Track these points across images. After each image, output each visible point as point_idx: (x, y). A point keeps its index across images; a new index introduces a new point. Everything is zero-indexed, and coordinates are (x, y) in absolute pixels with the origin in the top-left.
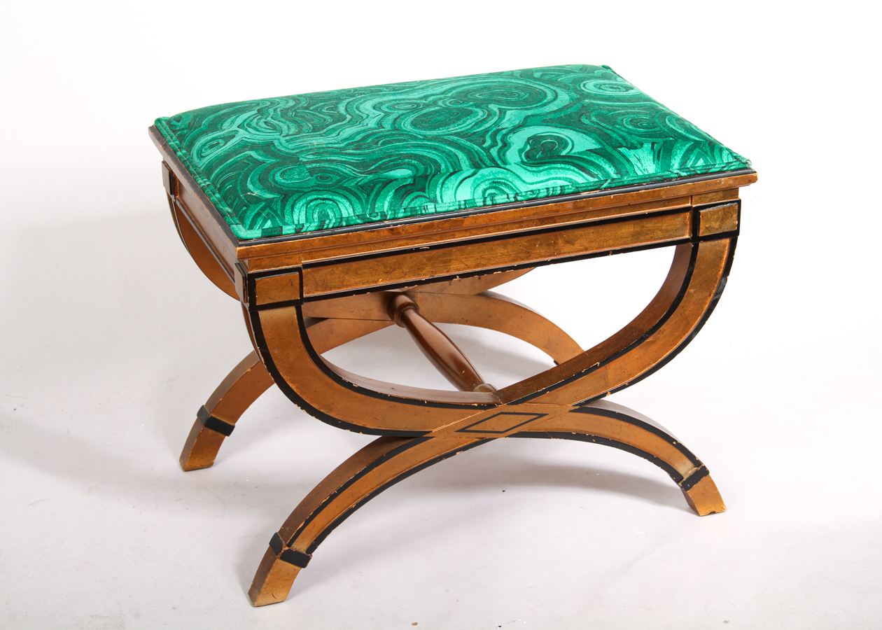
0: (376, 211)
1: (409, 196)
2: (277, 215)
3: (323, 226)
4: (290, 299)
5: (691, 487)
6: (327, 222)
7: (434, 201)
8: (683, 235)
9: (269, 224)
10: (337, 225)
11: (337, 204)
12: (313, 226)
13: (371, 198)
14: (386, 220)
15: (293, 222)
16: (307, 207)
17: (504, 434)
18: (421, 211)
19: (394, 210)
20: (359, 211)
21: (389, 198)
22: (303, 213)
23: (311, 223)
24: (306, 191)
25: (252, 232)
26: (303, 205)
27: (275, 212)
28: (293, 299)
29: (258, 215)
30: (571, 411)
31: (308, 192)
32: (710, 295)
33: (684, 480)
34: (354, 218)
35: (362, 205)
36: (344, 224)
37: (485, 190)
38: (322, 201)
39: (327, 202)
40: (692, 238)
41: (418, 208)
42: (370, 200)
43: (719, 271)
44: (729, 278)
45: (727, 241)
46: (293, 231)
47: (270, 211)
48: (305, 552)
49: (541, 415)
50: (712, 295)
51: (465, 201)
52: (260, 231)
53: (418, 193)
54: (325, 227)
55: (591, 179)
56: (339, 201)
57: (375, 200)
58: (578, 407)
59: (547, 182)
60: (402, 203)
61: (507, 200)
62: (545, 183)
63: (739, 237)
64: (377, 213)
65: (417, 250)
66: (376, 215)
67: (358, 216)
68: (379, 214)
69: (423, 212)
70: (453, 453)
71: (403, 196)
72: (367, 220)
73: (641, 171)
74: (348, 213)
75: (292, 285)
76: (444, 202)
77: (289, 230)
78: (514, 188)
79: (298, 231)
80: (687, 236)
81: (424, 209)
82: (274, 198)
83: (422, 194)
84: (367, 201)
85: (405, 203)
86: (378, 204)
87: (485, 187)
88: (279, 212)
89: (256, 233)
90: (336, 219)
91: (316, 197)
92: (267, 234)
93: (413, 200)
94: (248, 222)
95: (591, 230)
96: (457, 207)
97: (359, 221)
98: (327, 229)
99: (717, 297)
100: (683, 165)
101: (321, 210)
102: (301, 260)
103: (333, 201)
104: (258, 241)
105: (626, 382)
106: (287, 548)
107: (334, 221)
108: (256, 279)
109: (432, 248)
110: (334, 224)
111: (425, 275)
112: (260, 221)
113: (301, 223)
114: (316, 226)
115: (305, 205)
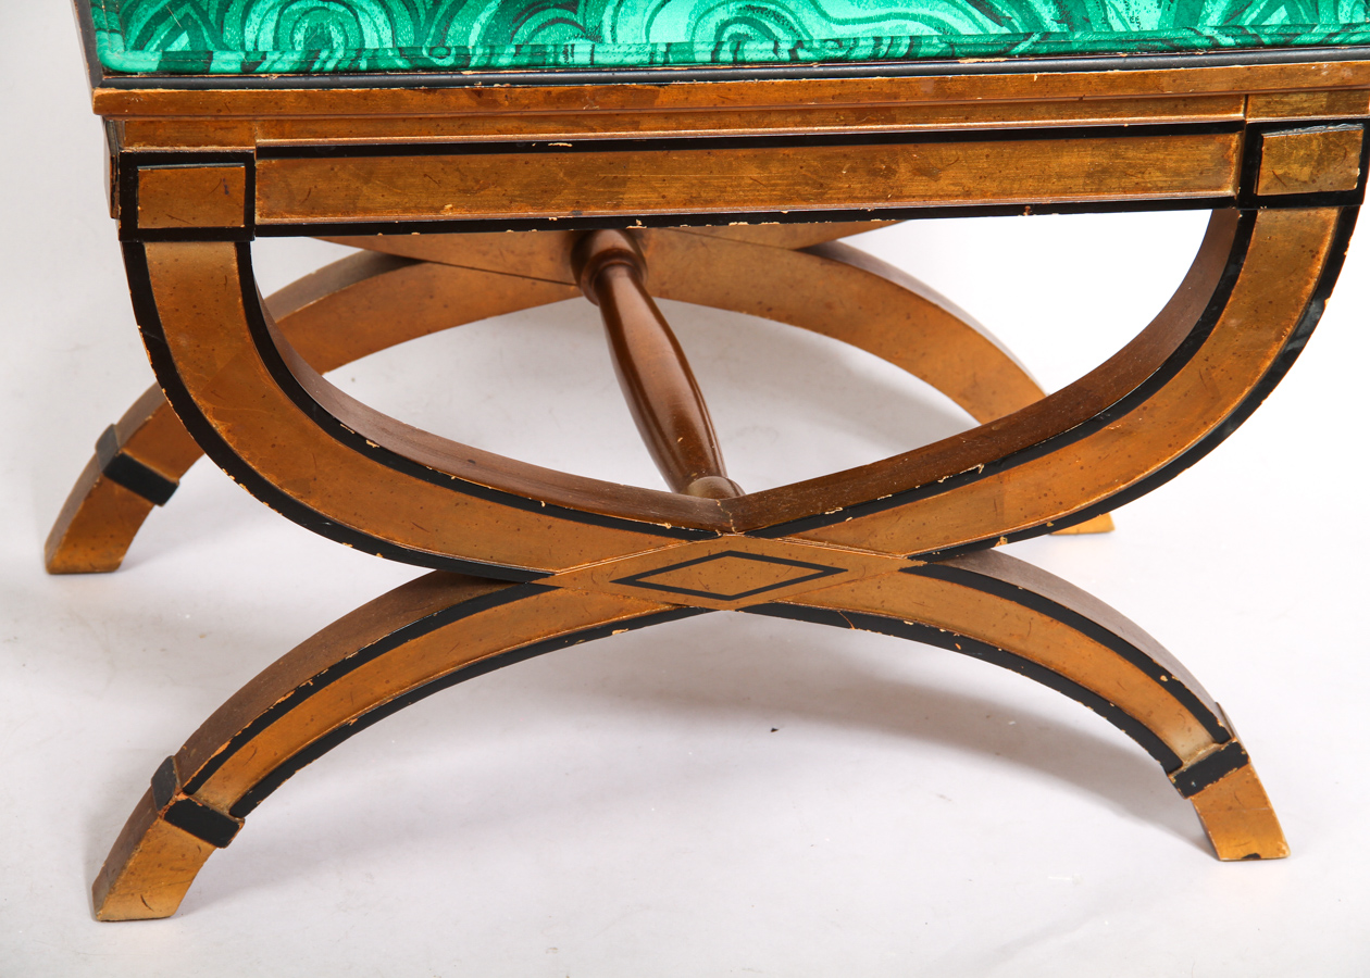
0: (449, 43)
1: (535, 17)
2: (206, 22)
3: (313, 63)
4: (219, 225)
5: (1199, 788)
6: (324, 55)
7: (595, 36)
8: (1219, 187)
9: (182, 43)
10: (345, 65)
11: (355, 15)
12: (287, 61)
13: (441, 11)
14: (466, 67)
15: (243, 45)
16: (280, 14)
17: (734, 603)
18: (556, 54)
19: (492, 47)
20: (407, 38)
21: (484, 17)
22: (271, 26)
23: (283, 53)
25: (139, 55)
26: (273, 7)
27: (204, 15)
28: (227, 225)
29: (161, 17)
30: (904, 570)
32: (1278, 339)
33: (1183, 769)
34: (390, 54)
35: (416, 23)
36: (363, 65)
37: (726, 24)
38: (321, 4)
40: (1239, 196)
41: (550, 49)
42: (439, 16)
43: (1307, 283)
44: (1331, 303)
45: (1331, 214)
46: (236, 67)
47: (192, 12)
48: (226, 812)
49: (829, 571)
50: (1285, 338)
51: (669, 45)
52: (158, 56)
53: (559, 13)
54: (317, 66)
55: (994, 29)
56: (362, 9)
57: (450, 17)
58: (922, 563)
59: (882, 24)
60: (514, 33)
61: (772, 55)
62: (876, 25)
63: (1362, 207)
64: (449, 49)
65: (543, 147)
66: (444, 51)
67: (400, 49)
68: (453, 52)
69: (561, 59)
70: (605, 631)
71: (520, 15)
72: (420, 63)
73: (1123, 21)
74: (380, 40)
75: (227, 192)
76: (619, 41)
77: (228, 62)
78: (797, 27)
79: (248, 69)
80: (1229, 192)
81: (565, 53)
83: (568, 14)
84: (430, 15)
85: (523, 33)
86: (456, 28)
87: (726, 17)
88: (212, 17)
89: (147, 60)
90: (346, 50)
92: (173, 66)
93: (542, 27)
94: (136, 31)
95: (983, 149)
96: (646, 59)
97: (400, 63)
98: (321, 72)
99: (1295, 345)
100: (1232, 17)
101: (313, 24)
102: (254, 137)
104: (150, 79)
105: (1049, 519)
106: (182, 797)
107: (339, 54)
108: (140, 169)
109: (580, 146)
110: (340, 61)
111: (559, 207)
112: (162, 32)
113: (261, 49)
114: (296, 63)
115: (278, 9)
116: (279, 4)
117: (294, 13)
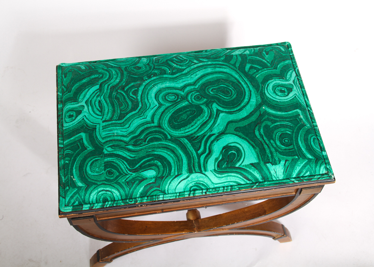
0: (133, 197)
1: (151, 190)
2: (81, 199)
3: (104, 205)
6: (107, 203)
7: (164, 193)
9: (77, 203)
10: (111, 205)
12: (99, 206)
13: (131, 191)
14: (137, 203)
15: (89, 202)
19: (142, 198)
20: (124, 197)
21: (140, 191)
22: (95, 198)
23: (98, 204)
24: (99, 184)
25: (67, 208)
26: (95, 194)
29: (72, 197)
31: (99, 185)
34: (120, 202)
35: (126, 194)
36: (115, 205)
37: (192, 187)
38: (105, 192)
39: (108, 192)
41: (154, 197)
46: (88, 208)
47: (78, 196)
51: (180, 193)
52: (71, 207)
53: (156, 188)
54: (105, 206)
55: (248, 182)
56: (114, 193)
57: (133, 192)
59: (225, 183)
60: (147, 194)
61: (201, 194)
62: (224, 184)
67: (123, 200)
71: (148, 190)
72: (127, 204)
73: (275, 178)
74: (118, 198)
76: (169, 194)
77: (86, 207)
78: (207, 186)
79: (91, 209)
81: (157, 198)
82: (82, 187)
83: (158, 189)
84: (129, 192)
85: (149, 193)
86: (134, 194)
87: (192, 185)
88: (82, 197)
89: (69, 209)
91: (102, 189)
92: (75, 210)
93: (153, 192)
94: (67, 200)
96: (175, 197)
97: (123, 204)
98: (106, 208)
100: (298, 175)
101: (104, 197)
103: (111, 192)
104: (70, 213)
107: (110, 203)
112: (72, 201)
113: (93, 202)
114: (101, 206)
115: (96, 194)
116: (97, 193)
117: (100, 195)
